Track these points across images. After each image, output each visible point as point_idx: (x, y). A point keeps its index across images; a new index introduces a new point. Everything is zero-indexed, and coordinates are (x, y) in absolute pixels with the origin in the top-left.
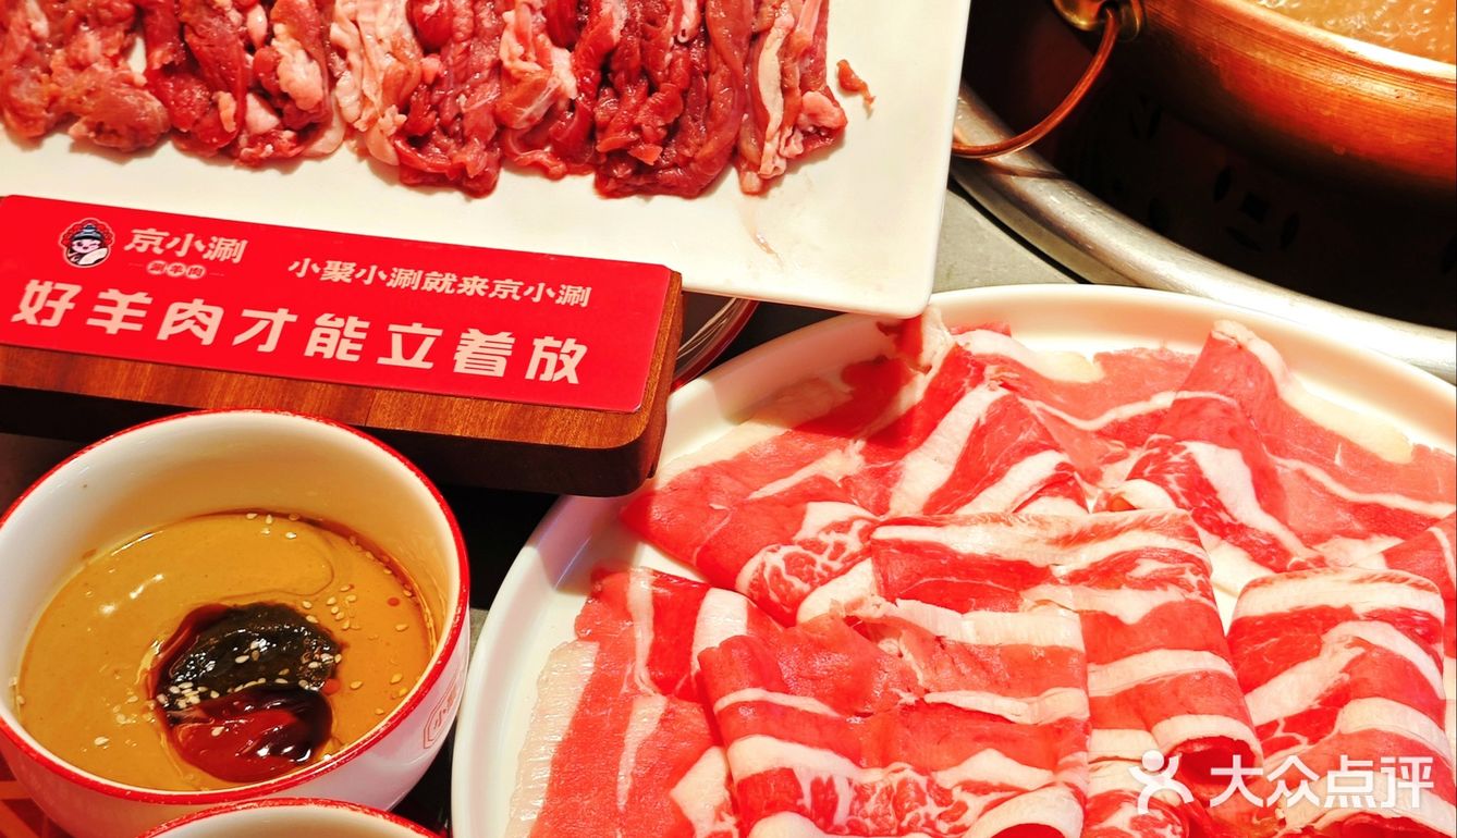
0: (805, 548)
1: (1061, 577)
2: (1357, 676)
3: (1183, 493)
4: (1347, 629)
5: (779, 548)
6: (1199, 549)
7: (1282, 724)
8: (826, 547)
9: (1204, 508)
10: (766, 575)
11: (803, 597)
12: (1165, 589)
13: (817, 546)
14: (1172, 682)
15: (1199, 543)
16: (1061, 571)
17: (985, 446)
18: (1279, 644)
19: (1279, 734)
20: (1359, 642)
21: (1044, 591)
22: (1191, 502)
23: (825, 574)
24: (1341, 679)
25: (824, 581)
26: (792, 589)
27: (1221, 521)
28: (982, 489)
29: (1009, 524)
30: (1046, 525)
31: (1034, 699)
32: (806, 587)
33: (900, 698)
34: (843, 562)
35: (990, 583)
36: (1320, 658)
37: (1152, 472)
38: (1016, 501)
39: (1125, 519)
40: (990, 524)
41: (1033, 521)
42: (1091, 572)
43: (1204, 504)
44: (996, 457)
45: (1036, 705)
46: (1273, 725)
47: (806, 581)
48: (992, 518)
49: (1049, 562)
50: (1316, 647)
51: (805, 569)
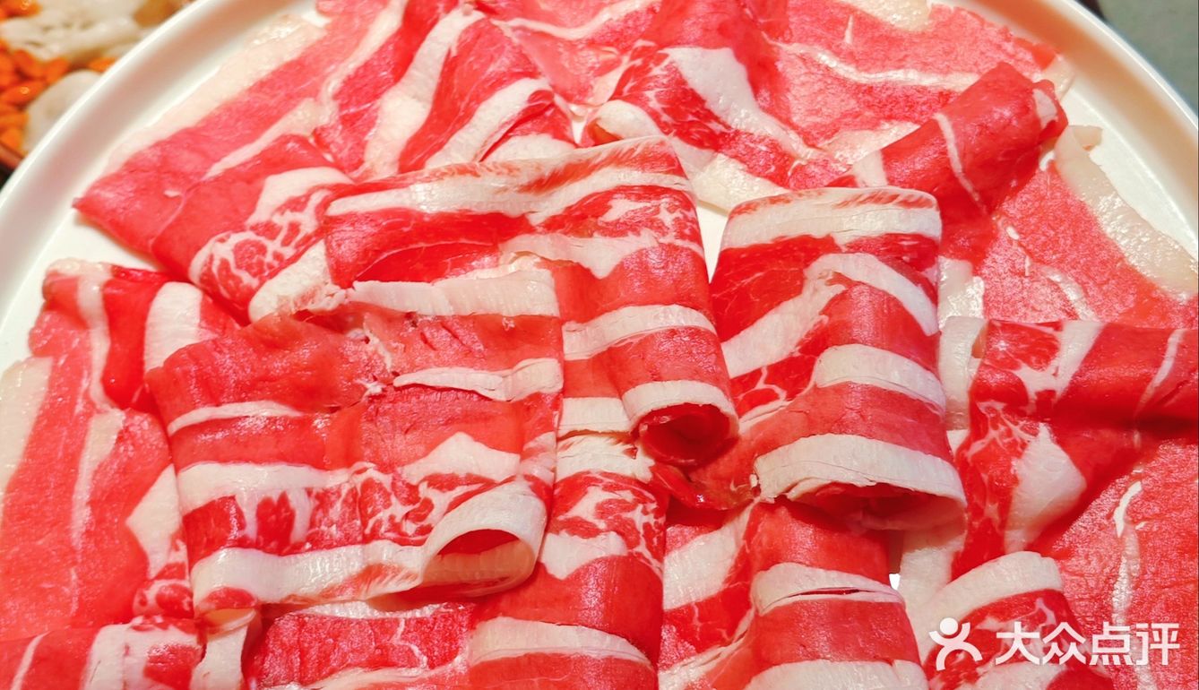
0: (258, 234)
1: (539, 226)
2: (836, 318)
3: (665, 110)
4: (826, 264)
5: (228, 237)
6: (677, 179)
7: (765, 373)
8: (280, 229)
9: (691, 122)
10: (215, 270)
11: (251, 293)
12: (638, 234)
13: (269, 230)
14: (640, 343)
15: (679, 171)
16: (536, 219)
17: (456, 82)
18: (764, 279)
19: (761, 385)
20: (839, 278)
21: (522, 242)
22: (674, 118)
23: (276, 264)
24: (821, 322)
25: (273, 274)
26: (241, 285)
27: (712, 132)
28: (452, 133)
29: (475, 174)
30: (516, 173)
31: (507, 372)
32: (255, 282)
33: (366, 389)
34: (297, 246)
35: (463, 241)
36: (802, 296)
37: (632, 89)
38: (485, 143)
39: (599, 155)
40: (457, 177)
41: (501, 169)
42: (566, 217)
43: (691, 118)
44: (465, 95)
45: (510, 379)
46: (755, 375)
47: (254, 275)
48: (458, 169)
49: (524, 211)
50: (798, 283)
51: (254, 261)
